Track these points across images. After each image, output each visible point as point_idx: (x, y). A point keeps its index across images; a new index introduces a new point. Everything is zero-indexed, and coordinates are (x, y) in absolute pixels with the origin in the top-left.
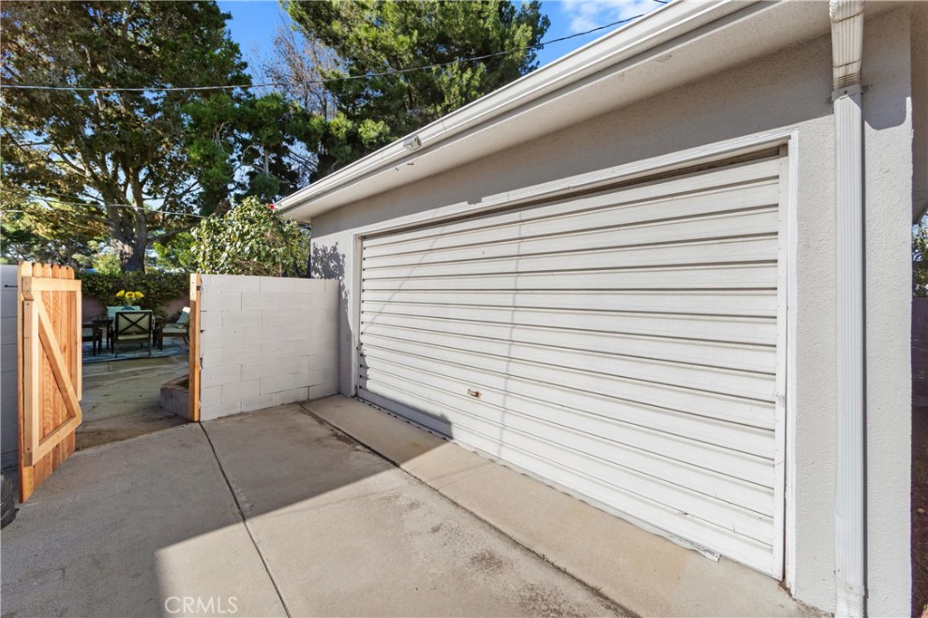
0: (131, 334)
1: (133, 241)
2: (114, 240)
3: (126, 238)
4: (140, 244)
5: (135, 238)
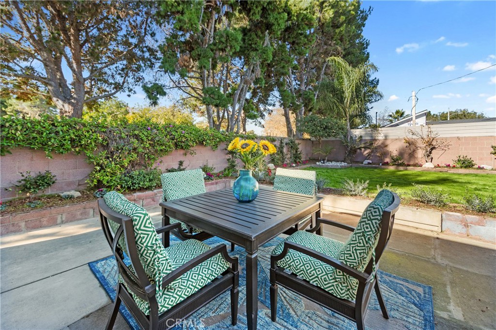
1: (73, 101)
2: (54, 99)
3: (65, 98)
4: (80, 104)
5: (74, 99)
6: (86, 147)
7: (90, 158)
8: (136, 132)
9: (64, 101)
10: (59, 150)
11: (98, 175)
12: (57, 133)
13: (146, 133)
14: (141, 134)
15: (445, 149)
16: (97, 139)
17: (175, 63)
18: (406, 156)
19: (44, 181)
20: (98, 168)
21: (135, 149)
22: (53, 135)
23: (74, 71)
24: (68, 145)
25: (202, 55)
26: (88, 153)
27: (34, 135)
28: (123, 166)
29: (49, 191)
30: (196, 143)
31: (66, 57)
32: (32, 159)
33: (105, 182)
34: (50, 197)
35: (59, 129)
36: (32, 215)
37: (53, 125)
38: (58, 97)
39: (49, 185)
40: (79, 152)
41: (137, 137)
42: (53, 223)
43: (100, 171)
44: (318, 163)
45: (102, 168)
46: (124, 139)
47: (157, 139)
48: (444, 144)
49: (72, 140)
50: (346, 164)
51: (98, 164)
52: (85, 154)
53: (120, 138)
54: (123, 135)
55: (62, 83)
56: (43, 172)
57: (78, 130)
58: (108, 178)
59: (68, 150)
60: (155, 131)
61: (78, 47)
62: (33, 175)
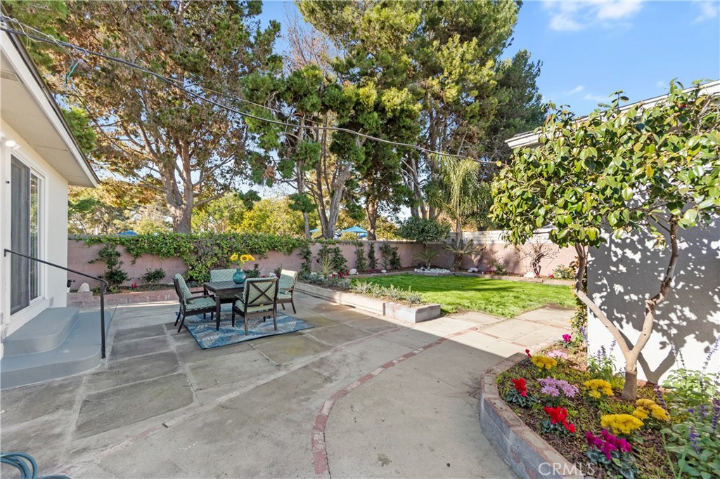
0: (259, 305)
1: (183, 206)
2: (168, 205)
3: (177, 204)
4: (189, 209)
5: (184, 204)
6: (183, 253)
7: (185, 260)
8: (218, 242)
9: (176, 207)
10: (167, 255)
11: (190, 273)
12: (166, 244)
13: (225, 242)
14: (221, 243)
15: (553, 257)
16: (190, 247)
17: (261, 175)
18: (511, 265)
19: (158, 275)
20: (190, 268)
21: (216, 255)
22: (164, 245)
23: (184, 180)
24: (172, 251)
25: (285, 167)
26: (185, 257)
27: (154, 245)
28: (207, 267)
29: (162, 282)
30: (269, 249)
31: (178, 169)
32: (152, 261)
33: (194, 278)
34: (162, 285)
35: (167, 241)
36: (152, 293)
37: (164, 238)
38: (171, 204)
39: (161, 277)
40: (179, 257)
41: (218, 245)
42: (163, 299)
43: (192, 270)
44: (416, 270)
45: (193, 268)
46: (209, 247)
47: (234, 246)
48: (552, 251)
49: (175, 249)
50: (448, 271)
51: (191, 265)
52: (183, 258)
53: (206, 246)
54: (208, 244)
55: (175, 191)
56: (158, 269)
57: (178, 242)
58: (197, 275)
59: (172, 255)
60: (233, 240)
61: (188, 157)
62: (153, 271)
